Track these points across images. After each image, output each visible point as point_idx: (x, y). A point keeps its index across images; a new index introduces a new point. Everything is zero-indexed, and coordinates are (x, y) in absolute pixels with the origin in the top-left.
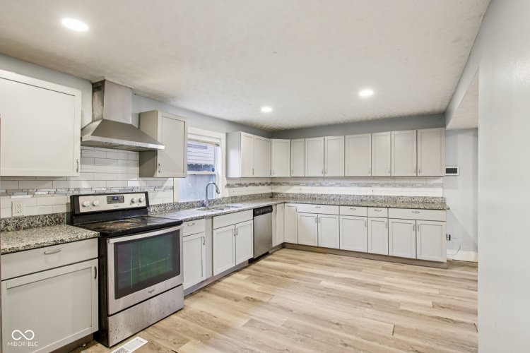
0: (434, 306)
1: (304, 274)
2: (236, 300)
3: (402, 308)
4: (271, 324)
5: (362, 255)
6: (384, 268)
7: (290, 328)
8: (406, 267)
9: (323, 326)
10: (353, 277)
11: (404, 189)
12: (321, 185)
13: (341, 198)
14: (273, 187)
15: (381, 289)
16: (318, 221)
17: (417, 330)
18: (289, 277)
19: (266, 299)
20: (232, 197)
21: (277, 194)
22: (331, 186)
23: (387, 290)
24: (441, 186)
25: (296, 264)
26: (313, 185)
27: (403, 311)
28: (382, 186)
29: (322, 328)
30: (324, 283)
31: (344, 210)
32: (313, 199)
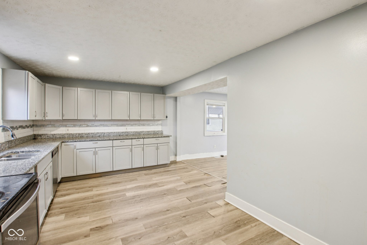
0: (187, 183)
1: (108, 195)
2: (86, 236)
3: (179, 189)
4: (137, 233)
5: (127, 171)
6: (146, 175)
7: (151, 227)
8: (154, 171)
9: (163, 215)
10: (139, 185)
11: (144, 127)
12: (88, 126)
13: (105, 135)
14: (35, 128)
15: (160, 185)
16: (95, 153)
17: (195, 195)
18: (101, 201)
19: (109, 222)
20: (8, 142)
21: (40, 135)
22: (96, 126)
23: (163, 184)
24: (162, 125)
25: (92, 190)
26: (80, 126)
27: (180, 190)
28: (132, 125)
29: (165, 217)
30: (129, 194)
31: (116, 143)
32: (80, 137)
